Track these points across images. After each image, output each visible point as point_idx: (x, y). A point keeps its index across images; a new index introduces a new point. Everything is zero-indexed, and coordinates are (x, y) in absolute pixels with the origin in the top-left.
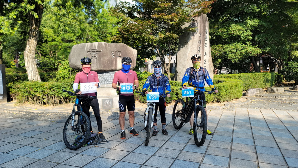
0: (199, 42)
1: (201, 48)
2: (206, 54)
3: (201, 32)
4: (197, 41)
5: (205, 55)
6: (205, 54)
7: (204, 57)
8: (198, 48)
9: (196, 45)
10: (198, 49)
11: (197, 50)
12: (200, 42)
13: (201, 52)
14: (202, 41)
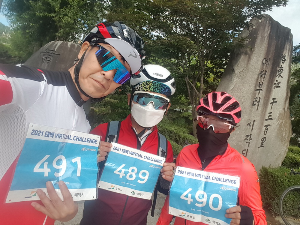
0: (262, 74)
1: (264, 88)
2: (274, 102)
3: (270, 56)
4: (258, 71)
5: (272, 103)
6: (272, 101)
7: (270, 106)
8: (256, 84)
9: (252, 77)
10: (256, 86)
11: (253, 88)
12: (264, 74)
13: (262, 94)
14: (268, 74)
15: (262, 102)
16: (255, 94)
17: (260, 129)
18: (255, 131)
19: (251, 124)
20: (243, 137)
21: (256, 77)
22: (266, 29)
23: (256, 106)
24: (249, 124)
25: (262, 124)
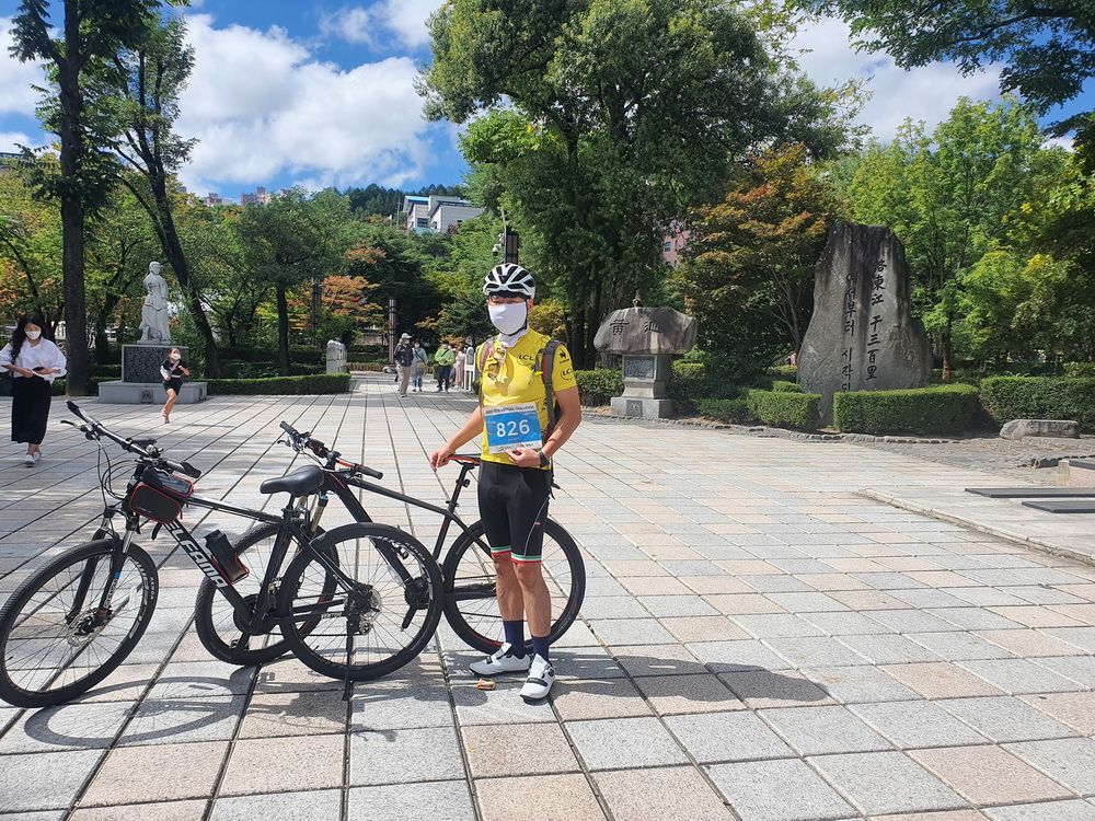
0: (850, 293)
1: (857, 308)
2: (877, 321)
3: (857, 269)
4: (843, 291)
5: (874, 323)
6: (873, 321)
7: (871, 328)
8: (845, 306)
9: (836, 302)
10: (844, 309)
11: (841, 312)
12: (854, 292)
13: (854, 317)
14: (858, 292)
15: (857, 325)
16: (846, 318)
17: (862, 357)
18: (855, 361)
19: (848, 353)
20: (839, 369)
21: (842, 298)
22: (845, 239)
23: (850, 332)
24: (845, 354)
25: (863, 350)
